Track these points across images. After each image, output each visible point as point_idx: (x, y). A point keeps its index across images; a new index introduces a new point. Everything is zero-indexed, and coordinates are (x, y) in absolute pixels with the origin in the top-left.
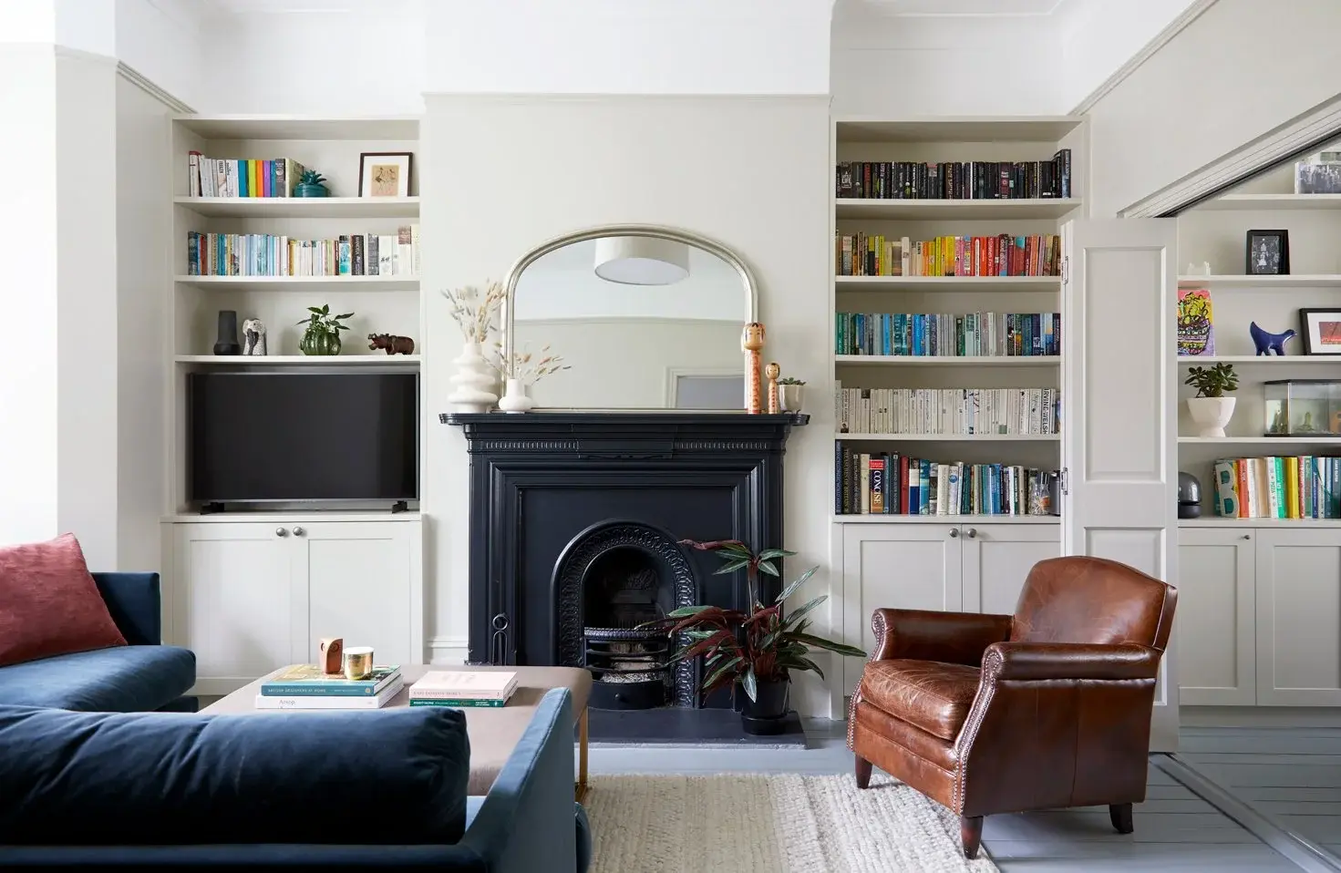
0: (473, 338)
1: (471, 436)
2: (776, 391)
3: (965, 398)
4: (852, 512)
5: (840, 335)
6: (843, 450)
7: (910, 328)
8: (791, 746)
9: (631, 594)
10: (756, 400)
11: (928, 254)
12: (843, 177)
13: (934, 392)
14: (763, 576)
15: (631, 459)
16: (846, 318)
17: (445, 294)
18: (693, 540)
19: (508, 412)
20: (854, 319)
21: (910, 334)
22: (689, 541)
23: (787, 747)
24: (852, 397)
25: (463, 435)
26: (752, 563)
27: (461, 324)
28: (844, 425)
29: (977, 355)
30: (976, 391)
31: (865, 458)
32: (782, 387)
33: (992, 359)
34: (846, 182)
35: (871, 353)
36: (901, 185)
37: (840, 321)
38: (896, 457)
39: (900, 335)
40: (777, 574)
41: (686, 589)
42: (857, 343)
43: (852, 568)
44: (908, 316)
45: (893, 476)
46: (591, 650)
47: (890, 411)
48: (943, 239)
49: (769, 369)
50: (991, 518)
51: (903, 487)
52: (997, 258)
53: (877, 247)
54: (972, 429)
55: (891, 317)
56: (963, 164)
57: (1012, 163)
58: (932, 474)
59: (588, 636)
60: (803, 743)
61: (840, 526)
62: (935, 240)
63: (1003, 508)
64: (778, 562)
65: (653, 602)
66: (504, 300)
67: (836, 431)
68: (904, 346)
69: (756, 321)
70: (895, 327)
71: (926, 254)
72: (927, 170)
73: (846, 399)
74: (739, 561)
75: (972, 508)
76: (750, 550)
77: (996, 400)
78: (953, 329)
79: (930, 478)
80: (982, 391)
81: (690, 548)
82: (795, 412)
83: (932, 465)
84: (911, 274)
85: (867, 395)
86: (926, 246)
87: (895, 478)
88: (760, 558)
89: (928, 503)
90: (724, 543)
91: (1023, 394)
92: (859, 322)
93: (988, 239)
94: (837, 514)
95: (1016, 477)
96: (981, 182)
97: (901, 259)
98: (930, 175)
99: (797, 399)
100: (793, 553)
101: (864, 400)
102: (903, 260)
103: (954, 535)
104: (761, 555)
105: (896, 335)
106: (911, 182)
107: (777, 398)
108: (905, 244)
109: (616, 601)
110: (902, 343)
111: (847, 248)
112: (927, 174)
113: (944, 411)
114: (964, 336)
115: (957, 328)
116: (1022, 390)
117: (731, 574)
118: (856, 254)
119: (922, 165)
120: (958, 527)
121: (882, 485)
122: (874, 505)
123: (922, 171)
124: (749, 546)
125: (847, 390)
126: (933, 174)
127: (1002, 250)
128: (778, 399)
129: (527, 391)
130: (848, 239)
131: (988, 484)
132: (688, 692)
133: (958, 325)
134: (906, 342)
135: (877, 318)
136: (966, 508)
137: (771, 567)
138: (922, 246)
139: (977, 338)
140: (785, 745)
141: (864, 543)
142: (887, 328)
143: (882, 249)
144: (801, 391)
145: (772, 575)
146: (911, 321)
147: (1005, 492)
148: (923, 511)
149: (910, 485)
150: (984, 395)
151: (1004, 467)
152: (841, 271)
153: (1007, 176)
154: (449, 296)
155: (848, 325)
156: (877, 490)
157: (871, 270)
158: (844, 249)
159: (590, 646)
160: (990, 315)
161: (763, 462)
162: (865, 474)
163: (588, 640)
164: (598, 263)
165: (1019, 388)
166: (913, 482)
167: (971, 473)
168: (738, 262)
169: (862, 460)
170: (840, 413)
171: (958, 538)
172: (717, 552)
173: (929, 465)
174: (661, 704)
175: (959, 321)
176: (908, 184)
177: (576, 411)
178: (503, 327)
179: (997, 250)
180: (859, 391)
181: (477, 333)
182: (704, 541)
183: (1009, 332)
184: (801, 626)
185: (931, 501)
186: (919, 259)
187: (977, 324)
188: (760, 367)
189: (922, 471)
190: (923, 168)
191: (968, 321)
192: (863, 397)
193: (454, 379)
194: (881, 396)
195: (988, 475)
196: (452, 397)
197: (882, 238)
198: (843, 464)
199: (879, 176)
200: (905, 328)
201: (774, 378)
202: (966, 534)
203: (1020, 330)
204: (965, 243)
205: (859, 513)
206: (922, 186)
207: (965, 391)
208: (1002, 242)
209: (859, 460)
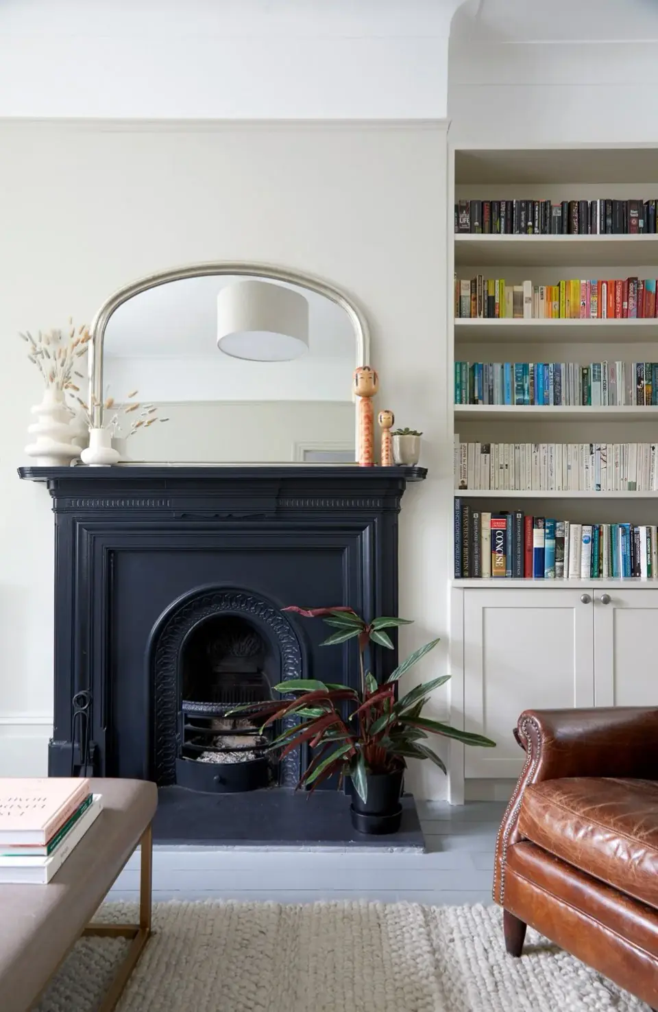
0: (54, 384)
1: (56, 493)
2: (390, 441)
3: (592, 453)
4: (471, 576)
5: (458, 386)
6: (462, 507)
7: (533, 378)
8: (408, 849)
9: (236, 663)
10: (368, 452)
11: (551, 300)
12: (461, 216)
13: (557, 448)
14: (375, 647)
15: (230, 517)
16: (464, 368)
17: (24, 337)
18: (300, 607)
19: (91, 466)
20: (473, 369)
21: (532, 384)
22: (295, 608)
23: (402, 850)
24: (471, 454)
25: (48, 491)
26: (364, 632)
27: (41, 369)
28: (463, 482)
29: (604, 404)
30: (603, 446)
31: (486, 518)
32: (397, 438)
33: (621, 408)
34: (464, 221)
35: (491, 402)
36: (523, 225)
37: (458, 371)
38: (519, 516)
39: (523, 386)
40: (391, 647)
41: (292, 659)
42: (476, 395)
43: (474, 637)
44: (531, 365)
45: (516, 537)
46: (189, 725)
47: (511, 466)
48: (568, 284)
49: (382, 418)
50: (621, 581)
51: (527, 548)
52: (625, 303)
53: (497, 291)
54: (599, 486)
55: (512, 367)
56: (589, 202)
57: (642, 201)
58: (559, 534)
59: (186, 710)
60: (421, 846)
61: (461, 591)
62: (559, 285)
63: (634, 571)
64: (393, 633)
65: (259, 671)
66: (91, 341)
67: (455, 488)
68: (527, 397)
69: (367, 364)
70: (517, 377)
71: (550, 299)
72: (551, 208)
73: (464, 454)
74: (351, 630)
75: (600, 572)
76: (363, 619)
77: (624, 454)
78: (579, 379)
79: (556, 538)
80: (609, 446)
81: (297, 617)
82: (411, 465)
83: (558, 524)
84: (533, 317)
85: (486, 450)
86: (550, 291)
87: (519, 539)
88: (373, 626)
89: (555, 564)
90: (333, 610)
91: (653, 448)
92: (479, 373)
93: (616, 283)
94: (456, 577)
95: (649, 537)
96: (609, 221)
97: (522, 304)
98: (554, 214)
99: (413, 452)
100: (409, 622)
101: (484, 455)
102: (525, 304)
103: (586, 601)
104: (374, 623)
105: (518, 385)
106: (533, 222)
107: (390, 450)
108: (527, 288)
109: (219, 670)
110: (524, 394)
111: (466, 293)
112: (551, 213)
113: (569, 467)
114: (590, 387)
115: (583, 378)
116: (653, 445)
117: (340, 645)
118: (475, 299)
119: (545, 203)
120: (590, 593)
121: (505, 546)
122: (496, 568)
123: (546, 209)
124: (361, 613)
125: (466, 444)
126: (557, 213)
127: (631, 294)
128: (392, 450)
129: (115, 443)
130: (466, 283)
131: (618, 544)
132: (294, 772)
133: (584, 375)
134: (528, 393)
135: (497, 367)
136: (596, 572)
137: (385, 638)
138: (545, 291)
139: (605, 389)
140: (400, 848)
141: (487, 610)
142: (508, 378)
143: (502, 292)
144: (418, 442)
145: (385, 649)
146: (533, 371)
147: (635, 553)
148: (549, 574)
149: (535, 545)
150: (612, 450)
151: (634, 527)
152: (459, 313)
153: (637, 215)
154: (28, 338)
155: (466, 376)
156: (499, 552)
157: (491, 313)
158: (462, 294)
159: (188, 720)
160: (618, 364)
161: (376, 520)
162: (486, 534)
163: (186, 715)
164: (220, 336)
165: (651, 443)
166: (537, 543)
167: (600, 534)
168: (348, 302)
169: (483, 518)
170: (458, 468)
171: (590, 605)
172: (325, 620)
173: (555, 525)
174: (265, 784)
175: (585, 371)
176: (530, 223)
177: (169, 465)
178: (90, 373)
179: (626, 294)
180: (479, 446)
181: (59, 379)
182: (312, 607)
183: (639, 383)
184: (418, 708)
185: (557, 564)
186: (543, 304)
187: (605, 374)
188: (373, 415)
189: (547, 531)
190: (546, 205)
191: (594, 371)
192: (482, 452)
193: (32, 428)
194: (502, 451)
195: (618, 535)
196: (31, 449)
197: (503, 281)
198: (462, 524)
199: (499, 216)
200: (528, 380)
201: (388, 427)
202: (598, 599)
203: (651, 380)
204: (591, 288)
205: (480, 576)
206: (545, 225)
207: (591, 446)
208: (631, 286)
209: (480, 520)
